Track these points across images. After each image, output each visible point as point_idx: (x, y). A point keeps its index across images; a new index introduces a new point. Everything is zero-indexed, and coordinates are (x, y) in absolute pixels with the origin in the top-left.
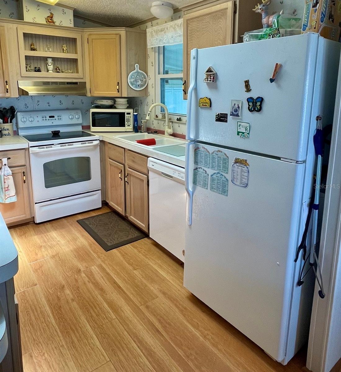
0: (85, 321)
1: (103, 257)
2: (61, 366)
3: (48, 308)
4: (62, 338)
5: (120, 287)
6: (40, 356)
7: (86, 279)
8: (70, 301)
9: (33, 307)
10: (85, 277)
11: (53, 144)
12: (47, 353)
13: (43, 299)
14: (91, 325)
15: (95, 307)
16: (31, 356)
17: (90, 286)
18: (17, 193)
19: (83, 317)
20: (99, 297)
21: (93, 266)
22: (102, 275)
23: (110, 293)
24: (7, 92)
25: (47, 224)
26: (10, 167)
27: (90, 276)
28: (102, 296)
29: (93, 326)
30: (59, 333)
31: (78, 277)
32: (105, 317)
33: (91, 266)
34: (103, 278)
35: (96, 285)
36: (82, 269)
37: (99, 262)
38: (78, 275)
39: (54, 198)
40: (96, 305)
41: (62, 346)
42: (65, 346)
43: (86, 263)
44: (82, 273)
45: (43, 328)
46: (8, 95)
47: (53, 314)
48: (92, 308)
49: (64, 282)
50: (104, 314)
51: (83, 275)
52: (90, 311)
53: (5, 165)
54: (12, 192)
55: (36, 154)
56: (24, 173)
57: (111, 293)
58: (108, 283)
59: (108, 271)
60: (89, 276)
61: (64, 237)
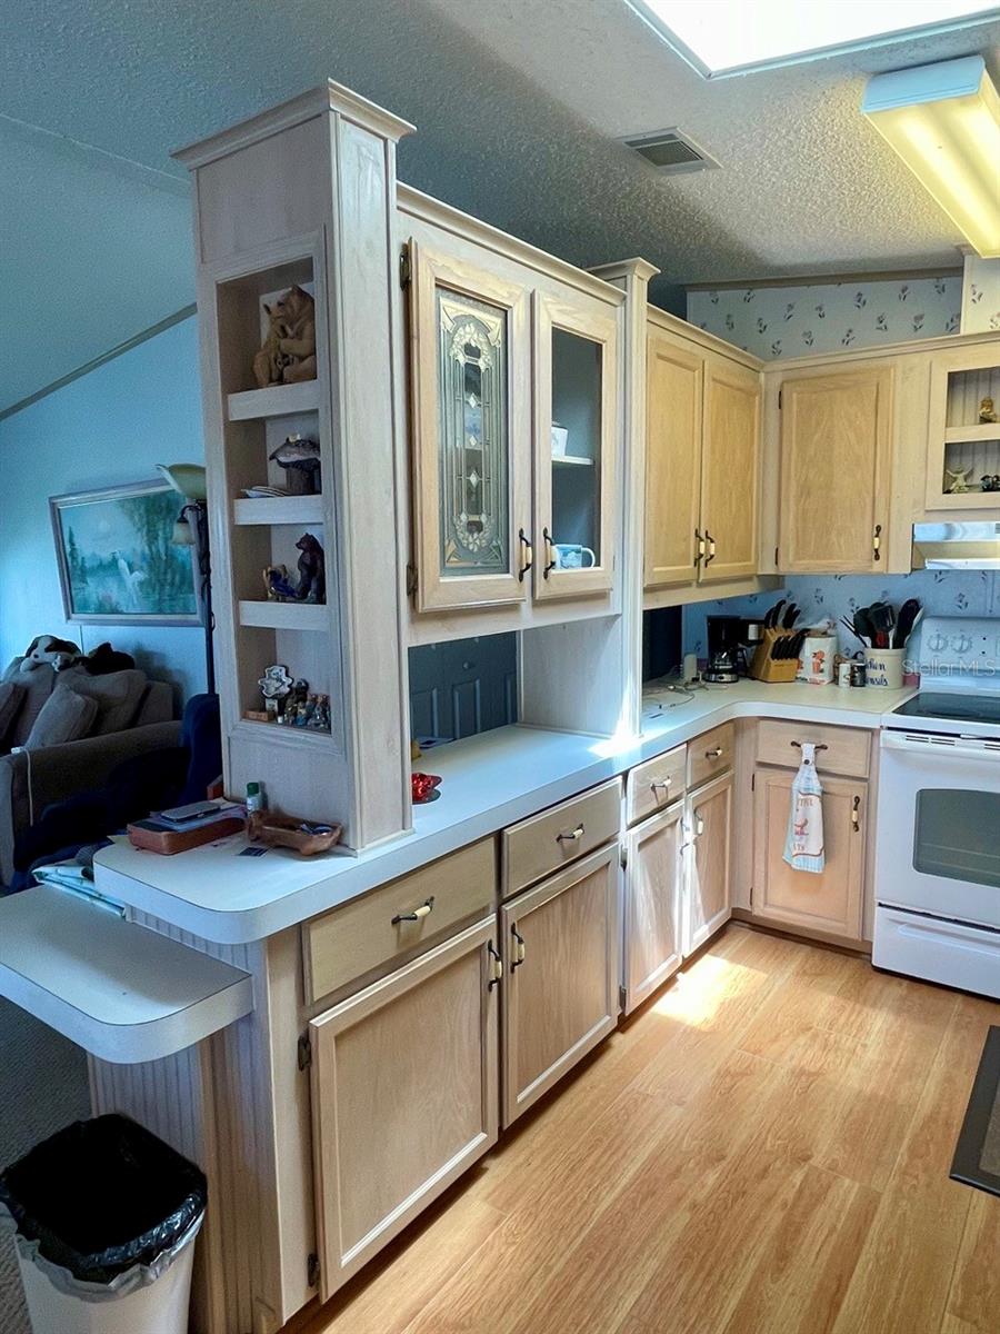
0: (647, 1278)
1: (915, 1182)
2: (497, 1300)
3: (632, 1170)
4: (568, 1254)
5: (835, 1306)
6: (504, 1239)
7: (789, 1194)
8: (686, 1203)
9: (618, 1142)
10: (793, 1187)
11: (958, 736)
12: (517, 1249)
13: (652, 1145)
14: (644, 1298)
15: (709, 1275)
16: (497, 1224)
17: (774, 1219)
18: (827, 851)
19: (657, 1265)
20: (753, 1264)
21: (854, 1178)
22: (839, 1226)
23: (787, 1287)
24: (877, 557)
25: (901, 985)
26: (819, 772)
27: (810, 1196)
28: (761, 1271)
29: (642, 1307)
30: (580, 1240)
31: (779, 1170)
32: (691, 1322)
33: (848, 1176)
34: (830, 1233)
35: (791, 1232)
36: (817, 1161)
37: (886, 1185)
38: (788, 1164)
39: (938, 911)
40: (717, 1273)
41: (549, 1269)
42: (550, 1277)
43: (846, 1156)
44: (806, 1169)
45: (575, 1198)
46: (878, 566)
47: (624, 1191)
48: (701, 1268)
49: (735, 1149)
50: (700, 1312)
51: (798, 1177)
52: (684, 1271)
53: (807, 762)
54: (815, 843)
55: (898, 754)
56: (857, 799)
57: (790, 1290)
58: (825, 1257)
59: (871, 1233)
60: (807, 1192)
61: (895, 1044)
